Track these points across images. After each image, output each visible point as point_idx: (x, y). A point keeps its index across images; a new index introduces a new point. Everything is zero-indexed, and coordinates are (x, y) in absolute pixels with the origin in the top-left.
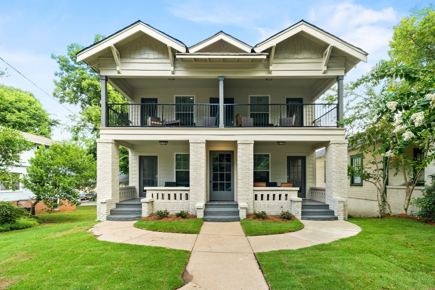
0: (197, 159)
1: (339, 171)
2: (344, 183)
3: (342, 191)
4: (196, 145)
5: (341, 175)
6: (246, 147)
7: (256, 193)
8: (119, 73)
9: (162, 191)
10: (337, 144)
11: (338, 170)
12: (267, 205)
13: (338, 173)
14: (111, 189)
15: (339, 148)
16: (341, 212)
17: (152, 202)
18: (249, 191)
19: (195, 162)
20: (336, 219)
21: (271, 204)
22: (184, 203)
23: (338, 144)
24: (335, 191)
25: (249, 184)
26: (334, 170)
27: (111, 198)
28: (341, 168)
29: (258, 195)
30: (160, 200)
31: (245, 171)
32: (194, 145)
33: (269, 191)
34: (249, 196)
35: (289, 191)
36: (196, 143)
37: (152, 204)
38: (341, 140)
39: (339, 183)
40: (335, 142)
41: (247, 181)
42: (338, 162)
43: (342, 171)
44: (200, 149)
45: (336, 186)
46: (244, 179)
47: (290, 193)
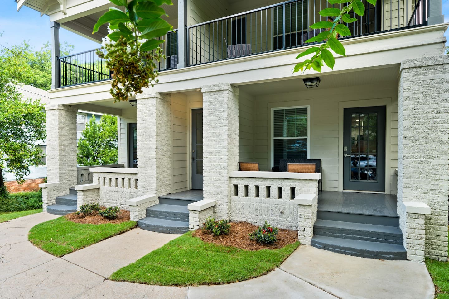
0: (146, 125)
1: (422, 135)
2: (438, 167)
3: (431, 187)
4: (144, 102)
5: (429, 145)
6: (215, 98)
7: (235, 182)
8: (65, 14)
9: (108, 174)
10: (418, 69)
11: (419, 133)
12: (255, 205)
13: (421, 140)
14: (58, 170)
15: (422, 77)
16: (417, 242)
17: (98, 189)
18: (221, 179)
19: (144, 130)
20: (402, 256)
21: (263, 205)
22: (134, 194)
23: (421, 67)
24: (410, 186)
25: (221, 166)
26: (408, 134)
27: (58, 182)
28: (427, 128)
29: (238, 186)
30: (107, 187)
31: (214, 143)
32: (142, 102)
33: (258, 179)
34: (220, 187)
35: (297, 181)
36: (144, 100)
37: (99, 193)
38: (431, 58)
39: (422, 166)
40: (412, 63)
41: (217, 160)
42: (419, 113)
43: (433, 135)
44: (150, 108)
45: (414, 173)
46: (212, 156)
47: (300, 184)
